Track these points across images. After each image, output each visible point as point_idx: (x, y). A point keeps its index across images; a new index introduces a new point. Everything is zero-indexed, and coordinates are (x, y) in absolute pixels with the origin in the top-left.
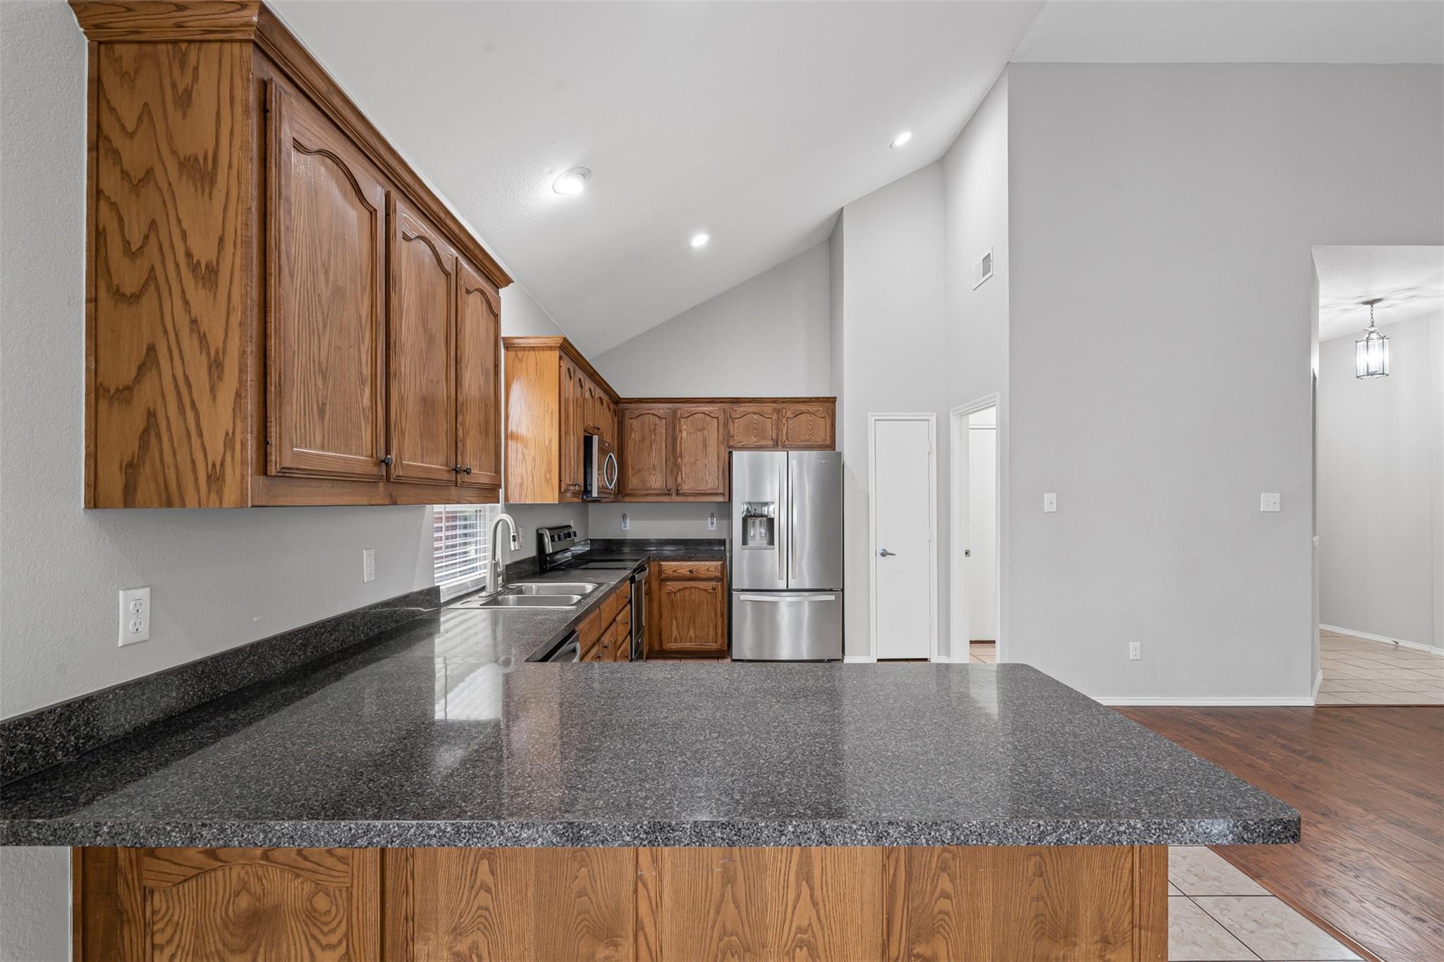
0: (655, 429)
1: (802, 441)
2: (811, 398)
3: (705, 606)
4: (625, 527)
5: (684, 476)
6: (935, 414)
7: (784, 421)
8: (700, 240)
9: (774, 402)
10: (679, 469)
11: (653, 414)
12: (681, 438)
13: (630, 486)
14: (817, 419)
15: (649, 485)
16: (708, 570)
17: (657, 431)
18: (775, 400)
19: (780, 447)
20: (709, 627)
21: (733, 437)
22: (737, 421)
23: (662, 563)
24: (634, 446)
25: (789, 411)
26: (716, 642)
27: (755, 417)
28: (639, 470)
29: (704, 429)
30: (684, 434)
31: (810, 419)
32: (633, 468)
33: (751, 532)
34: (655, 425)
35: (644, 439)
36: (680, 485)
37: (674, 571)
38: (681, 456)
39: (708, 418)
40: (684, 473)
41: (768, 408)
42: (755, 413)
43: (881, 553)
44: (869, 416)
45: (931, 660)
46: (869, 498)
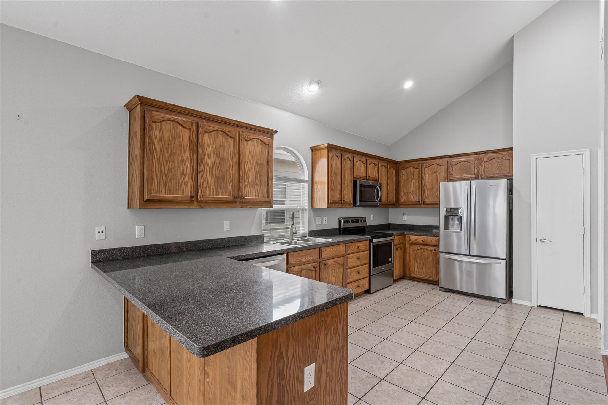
0: (413, 174)
1: (493, 174)
2: (500, 149)
3: (431, 258)
5: (427, 195)
6: (589, 150)
7: (482, 164)
8: (408, 85)
9: (476, 154)
10: (424, 192)
11: (412, 167)
12: (426, 177)
13: (402, 200)
14: (504, 160)
15: (410, 200)
16: (432, 241)
17: (414, 174)
18: (476, 153)
19: (480, 178)
20: (433, 269)
21: (452, 174)
22: (454, 166)
23: (410, 236)
24: (404, 182)
25: (485, 158)
26: (436, 277)
27: (465, 163)
28: (406, 193)
29: (437, 172)
30: (427, 175)
31: (500, 161)
32: (403, 192)
33: (451, 223)
34: (413, 172)
35: (408, 179)
36: (424, 200)
37: (416, 240)
38: (425, 186)
39: (439, 166)
40: (427, 194)
41: (472, 158)
42: (465, 162)
43: (541, 240)
44: (531, 156)
45: (585, 315)
46: (531, 205)
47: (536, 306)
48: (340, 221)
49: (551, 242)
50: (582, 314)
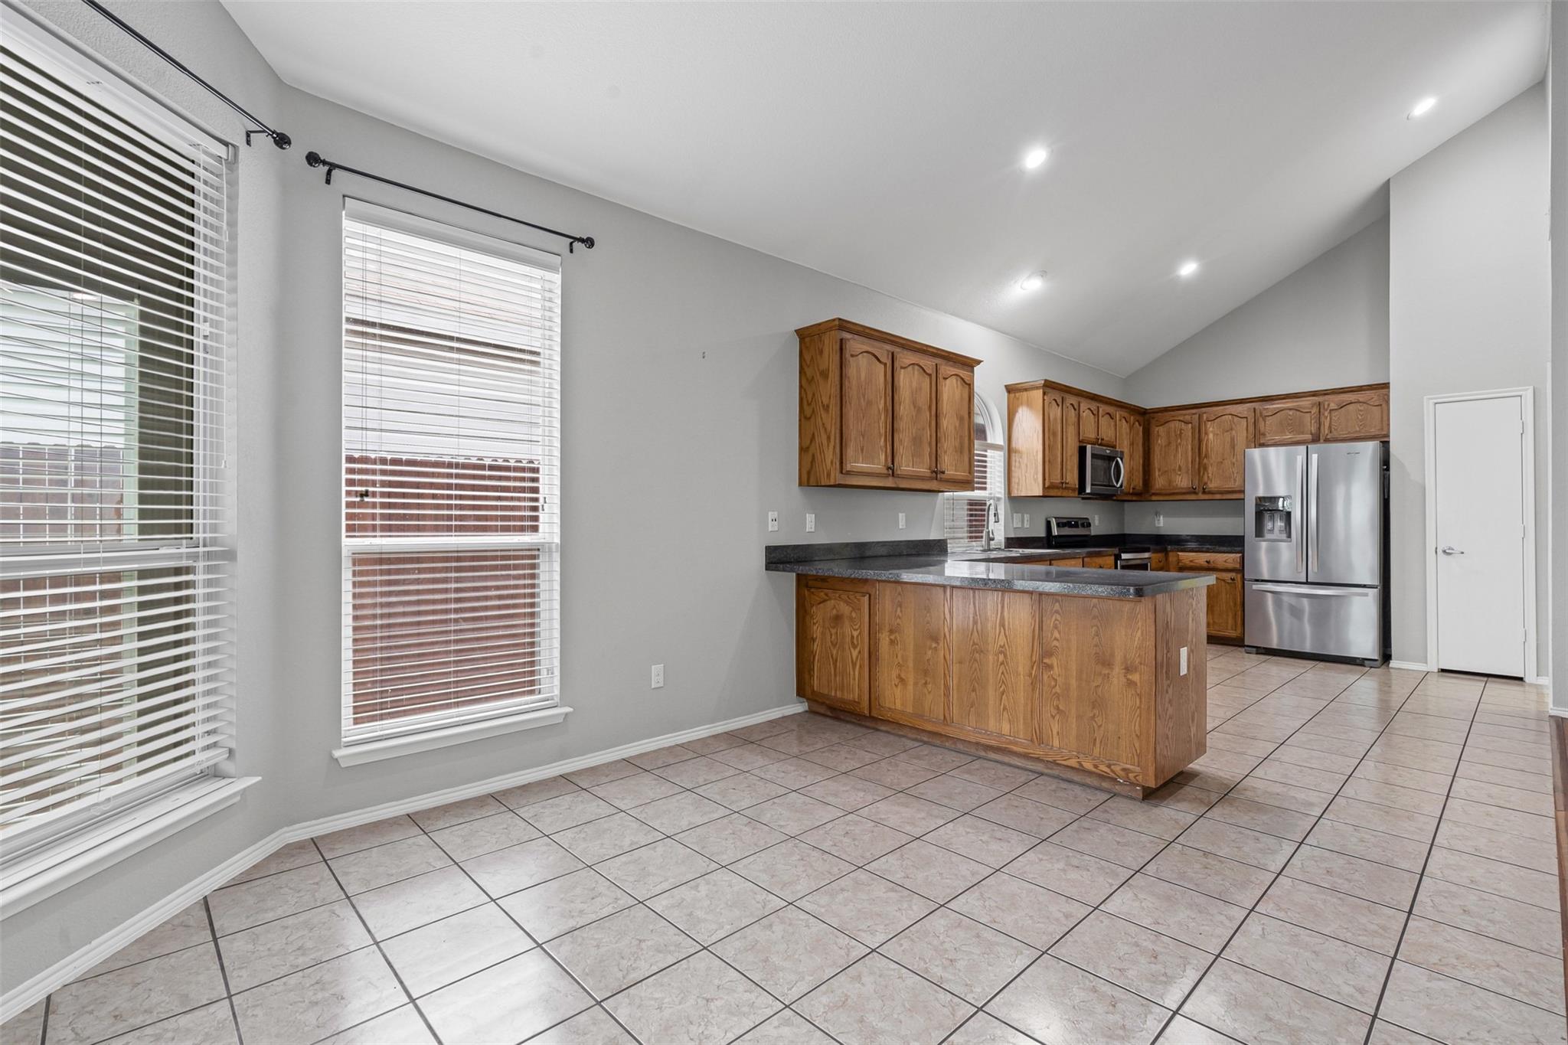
0: (1181, 433)
1: (1349, 433)
2: (1361, 386)
3: (1224, 595)
4: (1159, 523)
5: (1210, 475)
6: (1532, 387)
7: (1326, 414)
8: (1188, 269)
9: (1313, 396)
10: (1205, 469)
11: (1179, 420)
12: (1208, 440)
13: (1157, 486)
14: (1370, 407)
15: (1174, 484)
16: (1225, 561)
17: (1183, 435)
18: (1314, 394)
19: (1322, 441)
20: (1227, 615)
21: (1264, 434)
22: (1267, 418)
23: (1180, 554)
24: (1161, 450)
25: (1333, 402)
26: (1236, 630)
27: (1291, 413)
28: (1166, 471)
29: (1232, 429)
30: (1211, 436)
31: (1362, 408)
32: (1159, 470)
33: (1269, 525)
34: (1181, 430)
35: (1170, 443)
36: (1206, 484)
37: (1191, 561)
38: (1206, 456)
39: (1236, 419)
40: (1210, 472)
41: (1305, 403)
42: (1290, 409)
43: (1444, 552)
44: (1425, 400)
45: (1526, 680)
46: (1425, 489)
47: (1436, 671)
48: (1048, 524)
49: (1462, 553)
50: (1521, 679)
